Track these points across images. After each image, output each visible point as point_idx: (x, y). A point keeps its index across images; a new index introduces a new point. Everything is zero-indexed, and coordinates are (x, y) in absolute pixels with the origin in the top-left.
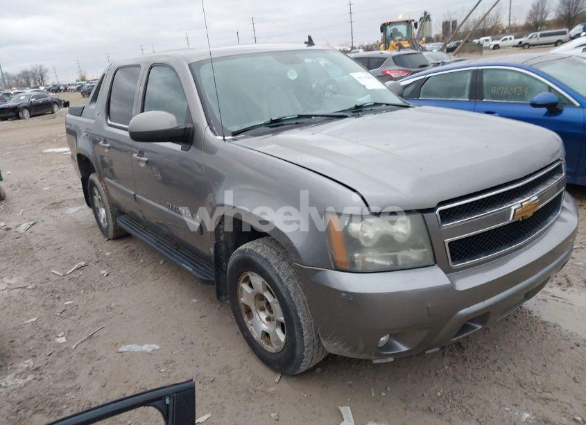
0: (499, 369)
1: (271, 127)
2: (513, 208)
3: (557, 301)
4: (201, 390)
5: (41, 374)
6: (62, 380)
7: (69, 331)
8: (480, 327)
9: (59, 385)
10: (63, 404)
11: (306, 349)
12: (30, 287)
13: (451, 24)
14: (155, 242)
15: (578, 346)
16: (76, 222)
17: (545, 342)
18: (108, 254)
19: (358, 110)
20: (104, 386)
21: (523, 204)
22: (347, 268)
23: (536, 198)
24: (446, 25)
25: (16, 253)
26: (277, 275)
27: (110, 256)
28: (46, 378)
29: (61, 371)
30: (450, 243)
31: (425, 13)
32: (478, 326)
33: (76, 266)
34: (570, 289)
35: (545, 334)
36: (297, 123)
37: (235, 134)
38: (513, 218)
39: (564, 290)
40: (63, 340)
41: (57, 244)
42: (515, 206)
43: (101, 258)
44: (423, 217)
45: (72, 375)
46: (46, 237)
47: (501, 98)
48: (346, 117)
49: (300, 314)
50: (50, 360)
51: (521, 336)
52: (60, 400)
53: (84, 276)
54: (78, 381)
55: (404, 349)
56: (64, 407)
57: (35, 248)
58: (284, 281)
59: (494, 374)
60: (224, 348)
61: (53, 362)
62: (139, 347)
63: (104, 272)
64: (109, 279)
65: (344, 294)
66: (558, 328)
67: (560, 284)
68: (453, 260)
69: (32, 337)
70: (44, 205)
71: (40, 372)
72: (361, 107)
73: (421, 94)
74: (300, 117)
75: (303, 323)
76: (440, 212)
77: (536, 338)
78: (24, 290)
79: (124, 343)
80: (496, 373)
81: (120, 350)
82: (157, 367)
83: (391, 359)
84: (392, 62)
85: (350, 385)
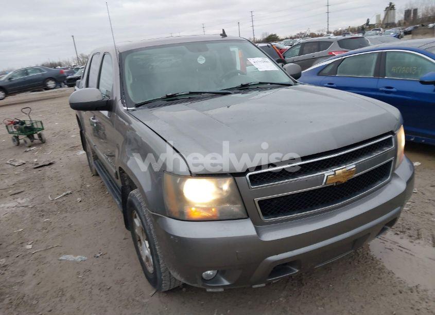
0: (323, 305)
1: (167, 101)
2: (326, 175)
3: (401, 251)
4: (97, 295)
5: (6, 270)
6: (15, 276)
7: (37, 241)
8: (297, 271)
9: (13, 280)
10: (7, 294)
11: (163, 275)
12: (30, 207)
13: (412, 12)
14: (108, 180)
15: (401, 293)
16: (79, 161)
17: (373, 286)
18: (88, 186)
19: (244, 88)
20: (38, 284)
21: (336, 172)
22: (177, 216)
23: (354, 166)
24: (408, 13)
25: (34, 182)
26: (144, 215)
27: (89, 188)
28: (7, 273)
29: (18, 270)
30: (259, 202)
31: (391, 4)
32: (296, 270)
33: (64, 194)
34: (418, 241)
35: (377, 279)
36: (190, 98)
37: (138, 106)
38: (325, 184)
39: (412, 242)
40: (30, 247)
41: (60, 176)
42: (328, 173)
43: (82, 189)
44: (235, 179)
45: (23, 273)
46: (57, 171)
47: (399, 75)
48: (229, 93)
49: (157, 247)
50: (15, 261)
51: (356, 279)
52: (7, 290)
53: (66, 201)
54: (25, 278)
55: (226, 283)
56: (7, 296)
57: (46, 179)
58: (148, 221)
59: (317, 309)
60: (128, 264)
61: (17, 262)
62: (74, 257)
63: (79, 199)
64: (80, 204)
65: (172, 237)
66: (391, 275)
67: (410, 236)
68: (264, 215)
69: (13, 243)
70: (67, 148)
71: (6, 268)
72: (247, 85)
73: (338, 72)
74: (191, 93)
75: (159, 254)
76: (250, 176)
77: (367, 282)
78: (25, 208)
79: (66, 253)
80: (320, 308)
81: (60, 258)
82: (78, 273)
83: (221, 290)
84: (337, 45)
85: (202, 305)
